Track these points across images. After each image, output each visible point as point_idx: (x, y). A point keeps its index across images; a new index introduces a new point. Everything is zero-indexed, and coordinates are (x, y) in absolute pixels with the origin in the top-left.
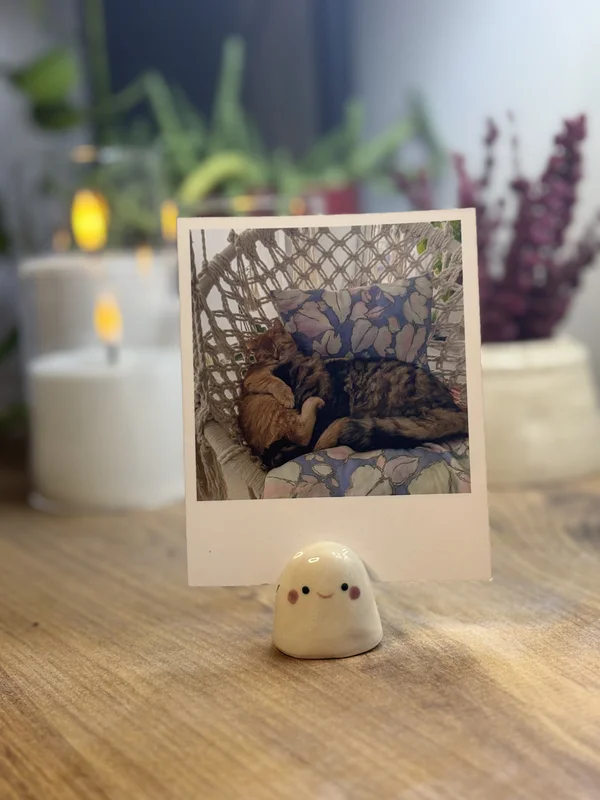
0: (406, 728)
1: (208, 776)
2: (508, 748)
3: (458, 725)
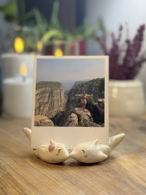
0: (100, 176)
1: (49, 187)
2: (125, 183)
3: (113, 176)
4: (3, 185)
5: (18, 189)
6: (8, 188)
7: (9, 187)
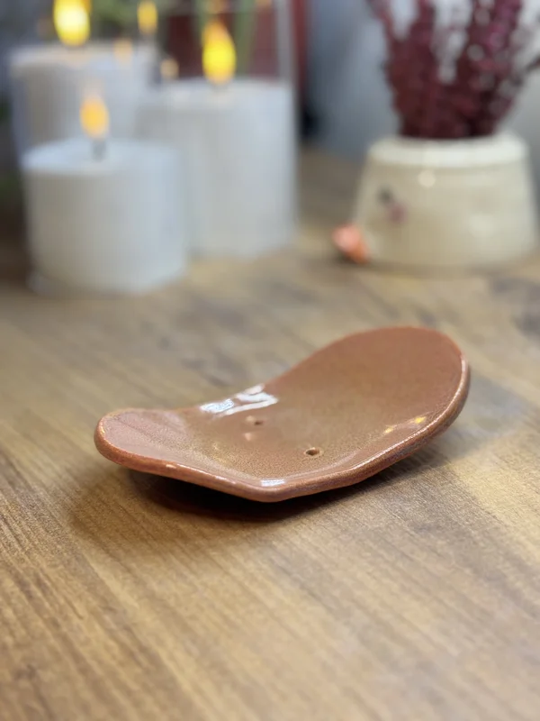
3: (451, 552)
4: (57, 606)
5: (113, 626)
6: (76, 621)
7: (80, 618)
